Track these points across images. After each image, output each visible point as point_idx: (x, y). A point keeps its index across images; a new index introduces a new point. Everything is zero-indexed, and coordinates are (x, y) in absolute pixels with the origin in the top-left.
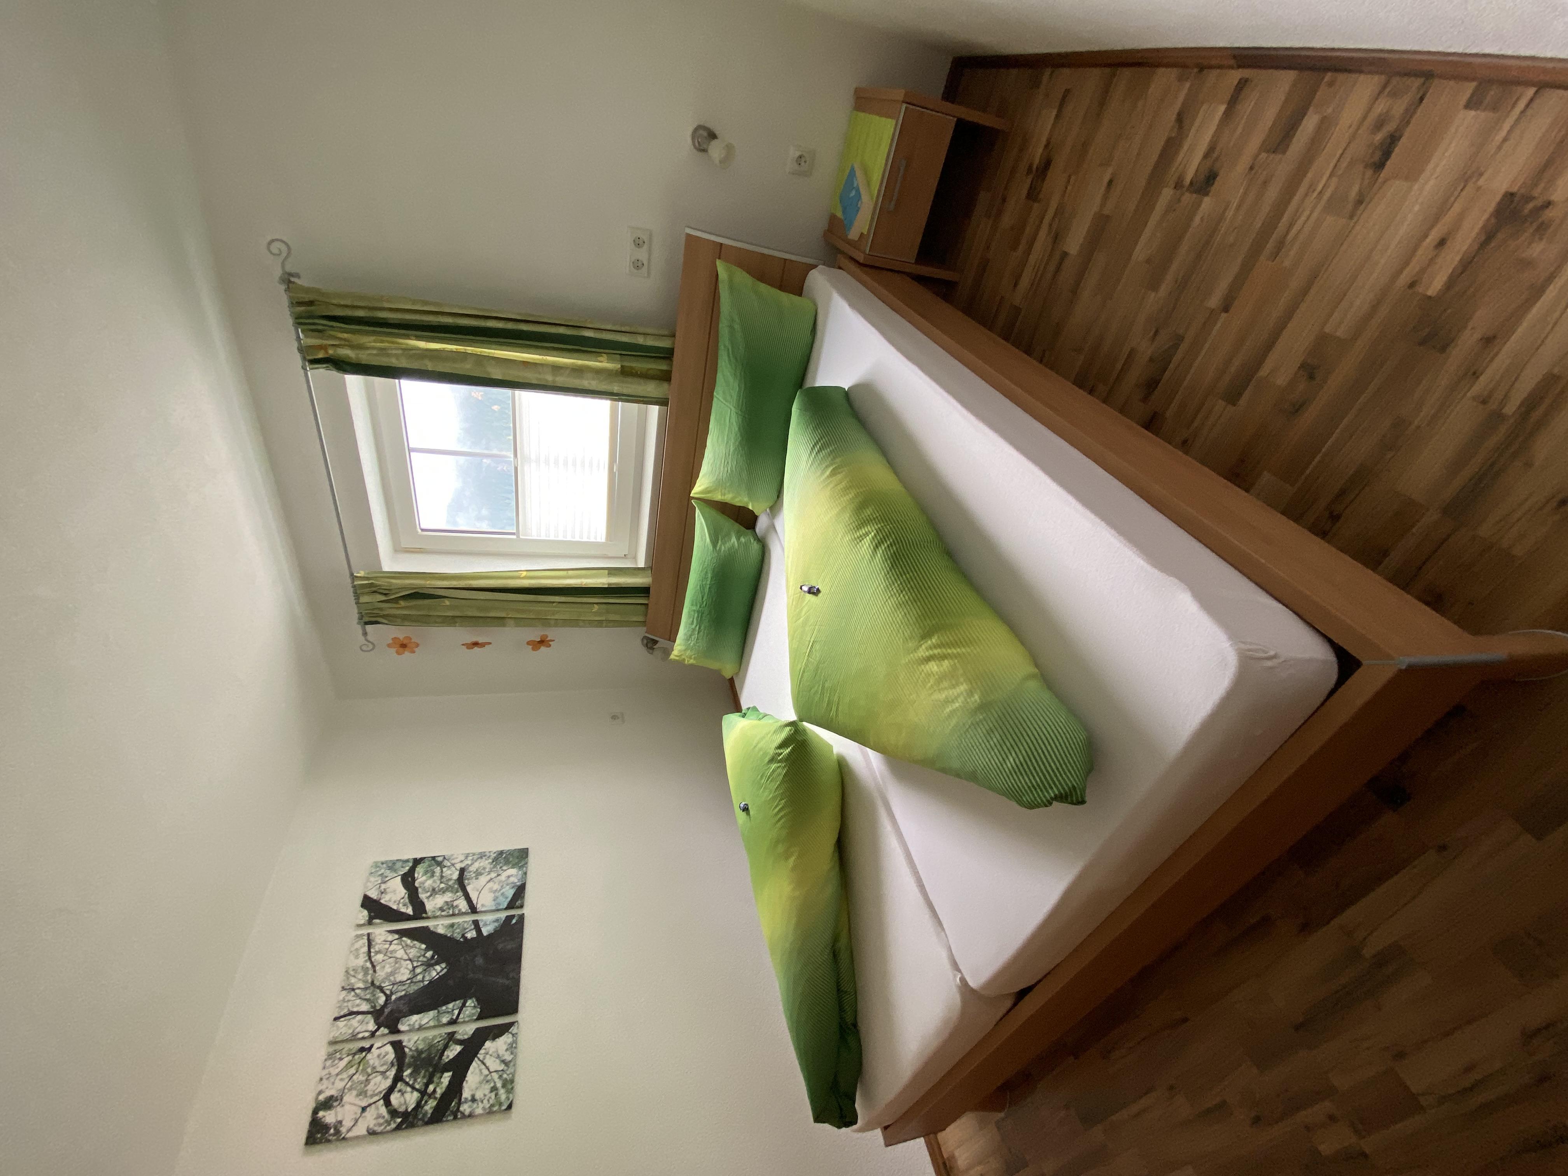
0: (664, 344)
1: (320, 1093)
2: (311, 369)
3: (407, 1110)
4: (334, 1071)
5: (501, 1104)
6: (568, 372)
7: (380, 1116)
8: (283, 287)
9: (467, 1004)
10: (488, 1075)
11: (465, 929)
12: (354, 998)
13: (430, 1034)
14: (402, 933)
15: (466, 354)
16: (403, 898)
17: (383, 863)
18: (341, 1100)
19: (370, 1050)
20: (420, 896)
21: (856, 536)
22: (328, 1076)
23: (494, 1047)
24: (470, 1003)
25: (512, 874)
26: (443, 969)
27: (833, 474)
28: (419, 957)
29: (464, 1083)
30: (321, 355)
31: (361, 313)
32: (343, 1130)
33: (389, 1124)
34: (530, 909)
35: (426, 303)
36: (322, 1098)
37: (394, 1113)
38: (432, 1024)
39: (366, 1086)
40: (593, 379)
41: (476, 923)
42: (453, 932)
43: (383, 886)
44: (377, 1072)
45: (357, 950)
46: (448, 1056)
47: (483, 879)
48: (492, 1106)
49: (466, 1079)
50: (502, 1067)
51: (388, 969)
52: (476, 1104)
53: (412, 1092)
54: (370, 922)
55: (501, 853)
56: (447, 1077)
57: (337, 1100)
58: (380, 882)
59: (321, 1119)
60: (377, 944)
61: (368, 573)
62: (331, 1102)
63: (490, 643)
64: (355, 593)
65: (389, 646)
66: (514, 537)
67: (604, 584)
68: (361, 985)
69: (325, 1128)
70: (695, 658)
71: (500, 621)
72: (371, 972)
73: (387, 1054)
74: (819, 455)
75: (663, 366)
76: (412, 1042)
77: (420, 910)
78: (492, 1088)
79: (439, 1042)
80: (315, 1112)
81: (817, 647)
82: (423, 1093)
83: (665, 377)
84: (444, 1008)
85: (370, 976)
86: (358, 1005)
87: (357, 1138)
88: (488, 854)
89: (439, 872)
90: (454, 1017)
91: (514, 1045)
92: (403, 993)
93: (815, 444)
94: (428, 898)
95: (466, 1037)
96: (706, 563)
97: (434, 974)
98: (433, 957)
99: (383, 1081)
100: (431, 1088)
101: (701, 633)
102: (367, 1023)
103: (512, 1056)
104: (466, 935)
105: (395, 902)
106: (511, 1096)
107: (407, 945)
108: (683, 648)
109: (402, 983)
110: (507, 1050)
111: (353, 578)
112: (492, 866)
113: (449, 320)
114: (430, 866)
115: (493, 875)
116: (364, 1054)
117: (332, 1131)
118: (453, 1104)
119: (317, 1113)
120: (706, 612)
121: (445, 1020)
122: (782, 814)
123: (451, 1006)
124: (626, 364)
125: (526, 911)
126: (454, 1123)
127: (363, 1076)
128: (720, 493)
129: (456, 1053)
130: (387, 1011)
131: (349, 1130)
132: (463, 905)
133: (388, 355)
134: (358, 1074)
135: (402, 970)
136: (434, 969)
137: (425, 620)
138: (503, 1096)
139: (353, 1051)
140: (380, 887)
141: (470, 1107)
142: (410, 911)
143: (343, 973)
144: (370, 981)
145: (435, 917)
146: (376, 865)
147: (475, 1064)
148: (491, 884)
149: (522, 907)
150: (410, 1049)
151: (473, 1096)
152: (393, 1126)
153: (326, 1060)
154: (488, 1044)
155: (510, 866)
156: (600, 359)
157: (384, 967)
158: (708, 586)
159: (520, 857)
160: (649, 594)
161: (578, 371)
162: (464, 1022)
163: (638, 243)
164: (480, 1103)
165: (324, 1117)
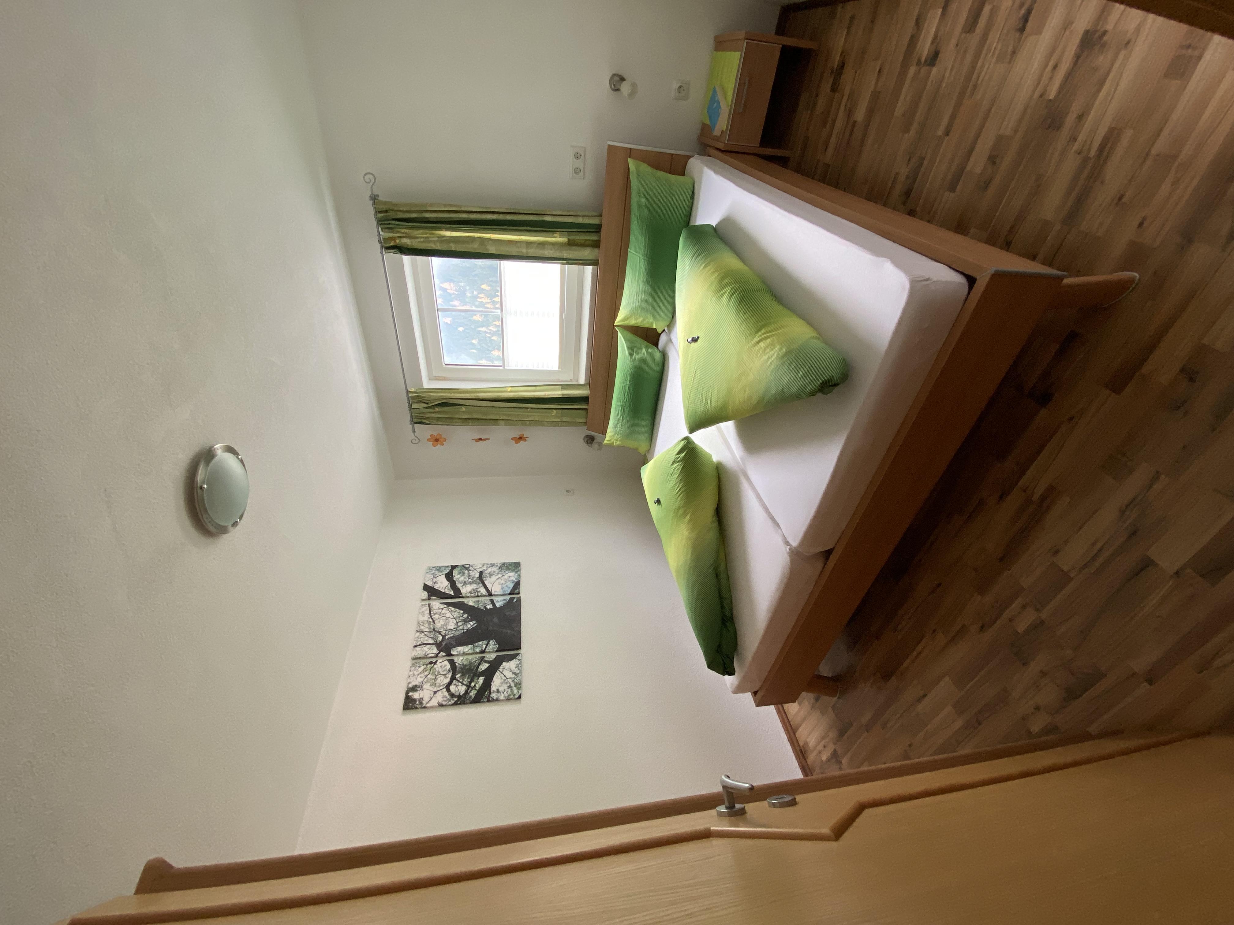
0: (595, 221)
1: (409, 683)
2: (386, 253)
3: (460, 694)
4: (416, 673)
5: (514, 695)
6: (535, 246)
7: (444, 697)
8: (371, 202)
9: (490, 643)
10: (505, 680)
11: (486, 603)
12: (424, 637)
13: (470, 657)
14: (448, 605)
15: (474, 238)
16: (447, 586)
17: (433, 568)
18: (422, 687)
19: (436, 663)
20: (457, 585)
21: (719, 295)
22: (413, 675)
23: (508, 667)
24: (491, 642)
25: (512, 576)
26: (474, 624)
27: (705, 267)
28: (460, 617)
29: (492, 683)
30: (392, 244)
31: (414, 215)
32: (424, 702)
33: (450, 701)
34: (524, 594)
35: (451, 206)
36: (410, 686)
37: (452, 696)
38: (470, 651)
39: (435, 681)
40: (551, 250)
41: (492, 602)
42: (479, 605)
43: (435, 580)
44: (441, 674)
45: (423, 612)
46: (481, 669)
47: (494, 578)
48: (509, 695)
49: (493, 681)
50: (514, 676)
51: (442, 622)
52: (500, 694)
53: (462, 686)
54: (429, 599)
55: (504, 564)
56: (481, 680)
57: (419, 687)
58: (432, 577)
59: (411, 696)
60: (434, 609)
61: (417, 390)
62: (416, 688)
63: (489, 439)
64: (409, 402)
65: (428, 440)
66: (501, 368)
67: (559, 395)
68: (428, 630)
69: (414, 701)
70: (620, 441)
71: (495, 421)
72: (432, 623)
73: (446, 665)
74: (696, 260)
75: (594, 237)
76: (460, 661)
77: (458, 593)
78: (508, 687)
79: (475, 661)
80: (407, 693)
81: (698, 372)
82: (468, 686)
83: (596, 245)
84: (477, 644)
85: (432, 626)
86: (426, 640)
87: (432, 707)
88: (496, 564)
89: (467, 573)
90: (483, 649)
91: (520, 665)
92: (452, 635)
93: (693, 256)
94: (462, 587)
95: (491, 659)
96: (626, 370)
97: (469, 626)
98: (468, 617)
99: (445, 680)
100: (473, 684)
101: (624, 421)
102: (433, 649)
103: (519, 671)
104: (486, 607)
105: (443, 588)
106: (520, 691)
107: (452, 611)
108: (612, 434)
109: (451, 630)
110: (516, 667)
111: (408, 392)
112: (499, 571)
113: (465, 216)
114: (461, 570)
115: (500, 575)
116: (433, 665)
117: (418, 703)
118: (486, 693)
119: (408, 693)
120: (627, 405)
121: (478, 650)
122: (681, 491)
123: (481, 643)
124: (572, 238)
125: (522, 595)
126: (488, 704)
127: (433, 676)
128: (634, 319)
129: (486, 667)
130: (444, 644)
131: (428, 702)
132: (483, 591)
133: (430, 242)
134: (430, 674)
135: (451, 623)
136: (469, 624)
137: (450, 421)
138: (515, 691)
139: (426, 664)
140: (433, 580)
141: (496, 695)
142: (452, 593)
143: (416, 623)
144: (432, 628)
145: (468, 597)
146: (430, 569)
147: (498, 673)
148: (499, 581)
149: (519, 593)
150: (459, 664)
151: (498, 690)
152: (452, 702)
153: (411, 667)
154: (504, 664)
155: (510, 571)
156: (555, 235)
157: (440, 621)
158: (628, 386)
159: (516, 566)
160: (588, 402)
161: (542, 244)
162: (489, 652)
163: (577, 156)
164: (502, 694)
165: (413, 695)
